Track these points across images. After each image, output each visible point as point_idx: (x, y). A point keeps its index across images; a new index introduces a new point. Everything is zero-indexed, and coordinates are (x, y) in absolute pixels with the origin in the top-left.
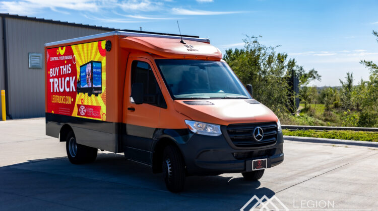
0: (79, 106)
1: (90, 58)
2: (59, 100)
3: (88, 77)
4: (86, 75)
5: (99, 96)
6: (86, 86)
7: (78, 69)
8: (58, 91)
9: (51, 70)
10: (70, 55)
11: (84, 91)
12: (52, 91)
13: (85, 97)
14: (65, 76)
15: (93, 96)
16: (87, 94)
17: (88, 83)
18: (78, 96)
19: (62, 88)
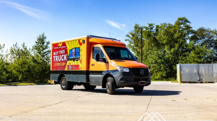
0: (68, 66)
1: (75, 46)
2: (58, 64)
3: (73, 54)
4: (72, 53)
5: (79, 61)
6: (72, 58)
7: (68, 51)
8: (58, 61)
9: (54, 52)
10: (64, 46)
11: (71, 60)
12: (54, 61)
13: (71, 62)
14: (61, 55)
15: (75, 61)
16: (72, 61)
17: (73, 56)
18: (68, 62)
19: (60, 59)
